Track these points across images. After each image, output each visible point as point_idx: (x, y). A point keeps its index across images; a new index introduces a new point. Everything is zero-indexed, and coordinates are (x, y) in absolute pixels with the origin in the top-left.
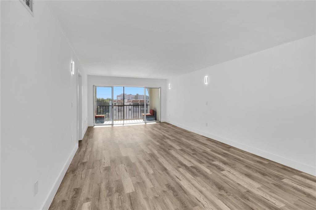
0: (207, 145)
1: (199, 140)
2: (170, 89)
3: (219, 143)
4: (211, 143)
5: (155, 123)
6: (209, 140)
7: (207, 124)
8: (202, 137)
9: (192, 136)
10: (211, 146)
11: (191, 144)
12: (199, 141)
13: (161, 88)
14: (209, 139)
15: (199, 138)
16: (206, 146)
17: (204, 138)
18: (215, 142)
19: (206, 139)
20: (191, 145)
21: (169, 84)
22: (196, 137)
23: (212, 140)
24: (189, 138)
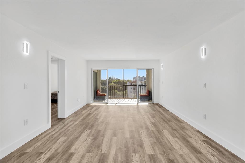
0: (200, 153)
1: (190, 140)
2: (162, 69)
3: (225, 152)
4: (211, 151)
5: (147, 104)
6: (208, 143)
7: (205, 117)
8: (197, 133)
9: (183, 128)
10: (208, 159)
11: (174, 146)
12: (188, 142)
13: (153, 68)
14: (208, 141)
15: (191, 135)
16: (199, 155)
17: (200, 135)
18: (217, 149)
19: (203, 138)
20: (171, 149)
21: (162, 64)
22: (187, 132)
23: (213, 144)
24: (175, 132)
